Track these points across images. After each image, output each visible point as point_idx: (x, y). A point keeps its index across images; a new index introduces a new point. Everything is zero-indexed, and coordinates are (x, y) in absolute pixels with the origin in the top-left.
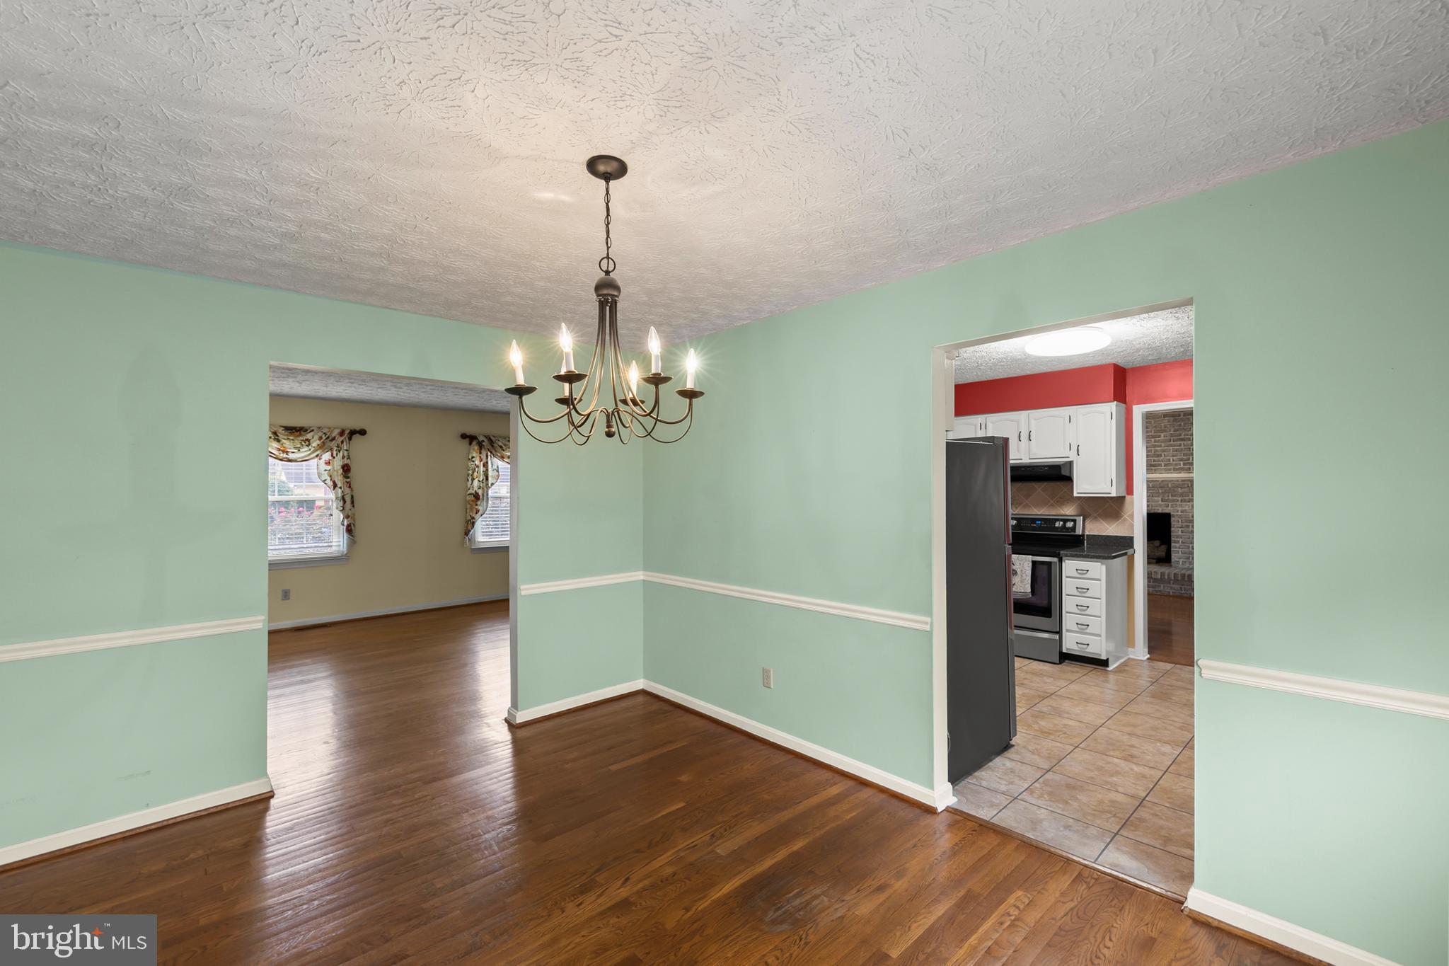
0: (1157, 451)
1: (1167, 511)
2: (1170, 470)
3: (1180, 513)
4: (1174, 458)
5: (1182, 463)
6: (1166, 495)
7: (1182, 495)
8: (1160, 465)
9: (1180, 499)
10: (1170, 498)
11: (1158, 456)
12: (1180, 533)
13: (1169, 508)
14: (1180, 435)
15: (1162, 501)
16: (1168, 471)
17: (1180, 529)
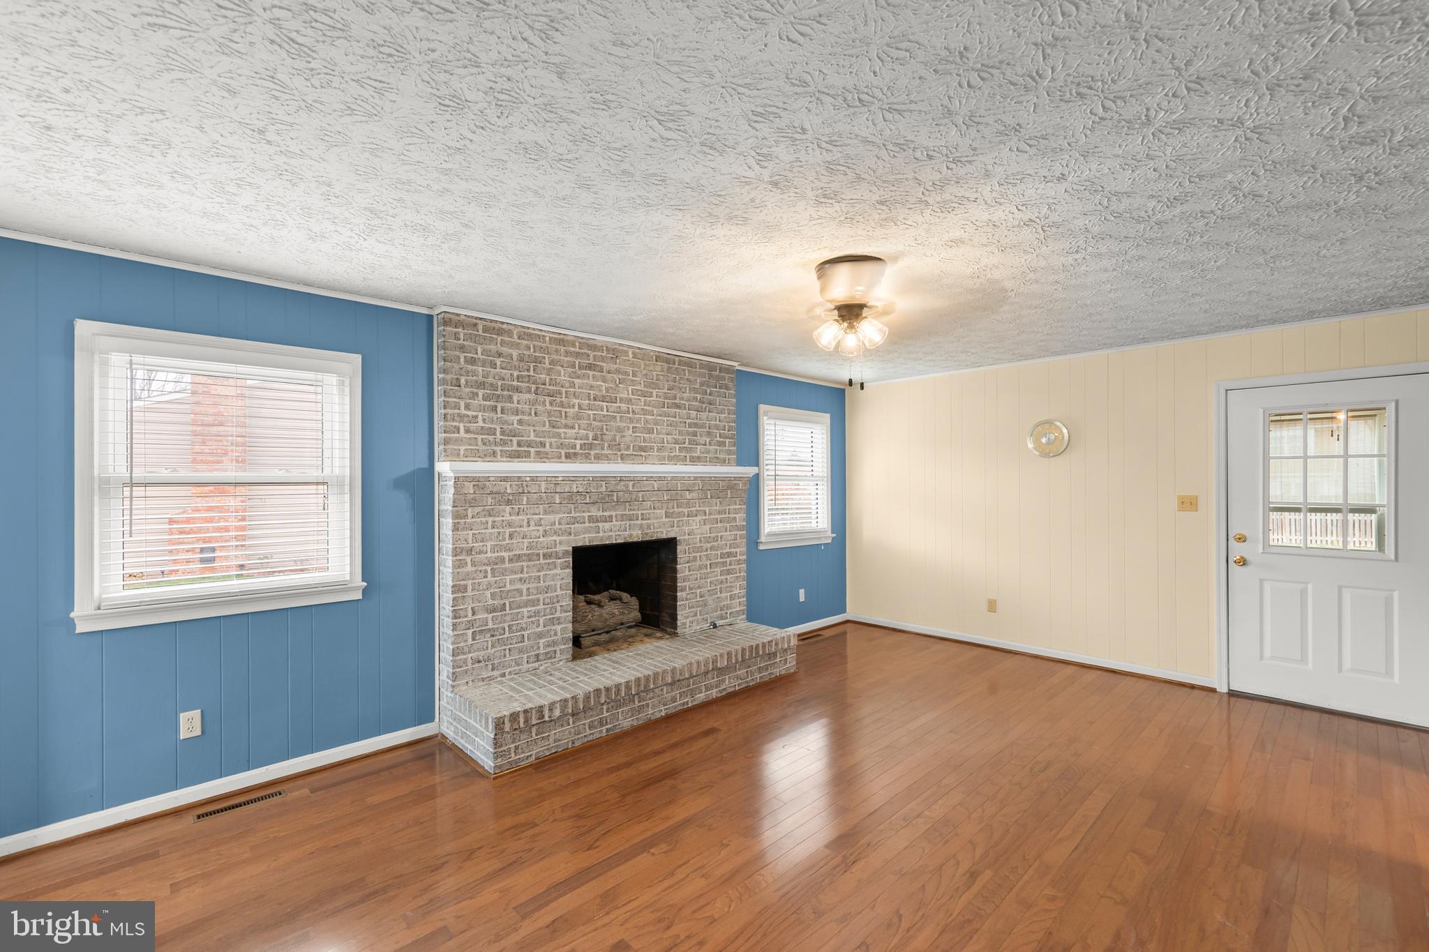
0: (647, 421)
1: (671, 535)
2: (664, 458)
3: (687, 537)
4: (669, 437)
5: (677, 446)
6: (671, 505)
7: (688, 505)
8: (652, 448)
9: (686, 511)
10: (676, 510)
11: (650, 431)
12: (687, 573)
13: (675, 528)
14: (675, 398)
15: (666, 517)
16: (662, 460)
17: (687, 565)
